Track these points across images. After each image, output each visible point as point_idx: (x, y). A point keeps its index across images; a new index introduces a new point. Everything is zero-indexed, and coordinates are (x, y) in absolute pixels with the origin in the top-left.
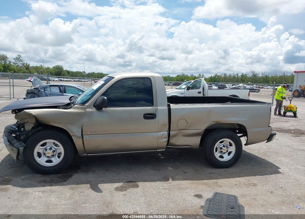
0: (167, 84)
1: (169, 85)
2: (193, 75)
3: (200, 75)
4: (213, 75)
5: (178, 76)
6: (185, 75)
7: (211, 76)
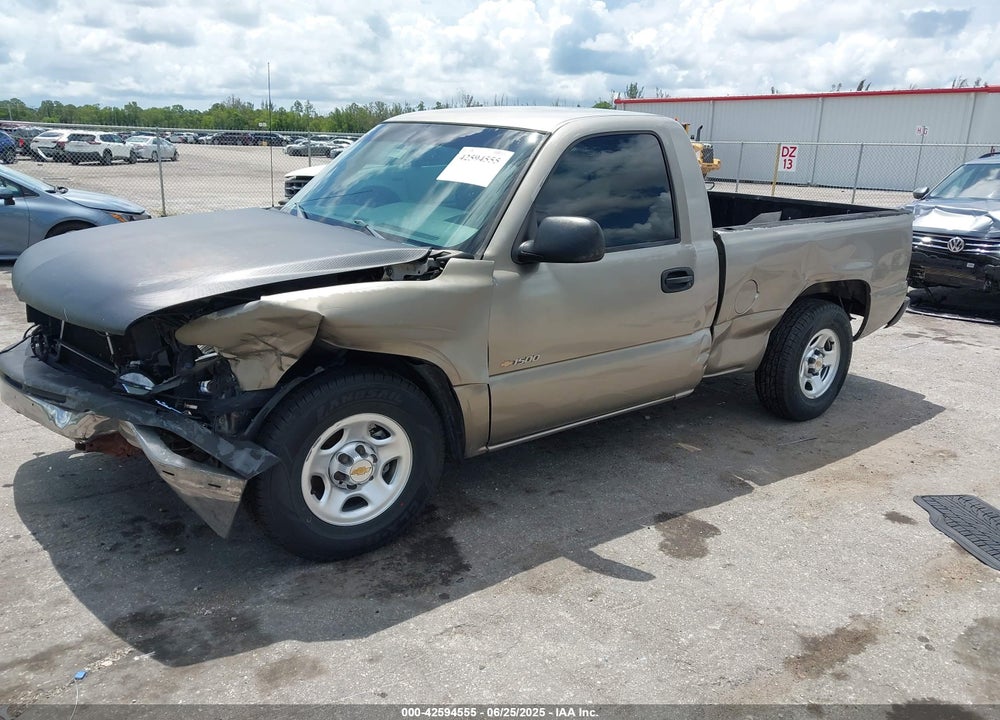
0: (190, 139)
1: (197, 142)
2: (271, 105)
3: (298, 104)
4: (343, 107)
5: (216, 106)
6: (243, 106)
7: (337, 110)
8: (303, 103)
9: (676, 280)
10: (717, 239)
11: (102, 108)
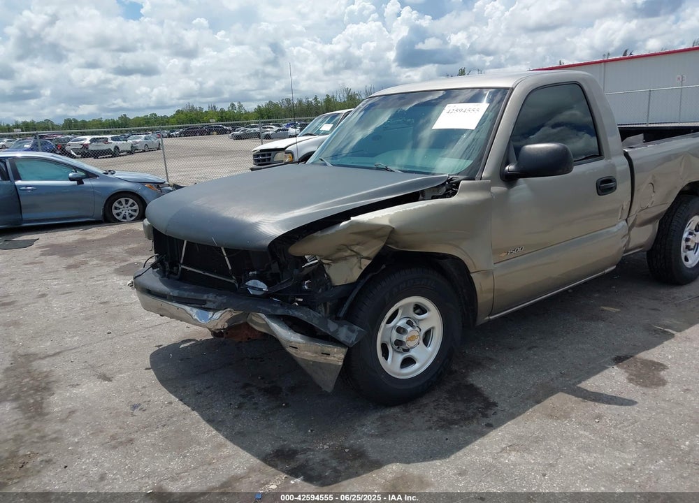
0: (165, 135)
1: (170, 136)
2: (214, 107)
3: (233, 105)
4: (263, 104)
5: (178, 111)
6: (196, 110)
7: (259, 107)
8: (236, 104)
9: (605, 186)
10: (626, 155)
11: (104, 120)
